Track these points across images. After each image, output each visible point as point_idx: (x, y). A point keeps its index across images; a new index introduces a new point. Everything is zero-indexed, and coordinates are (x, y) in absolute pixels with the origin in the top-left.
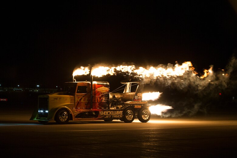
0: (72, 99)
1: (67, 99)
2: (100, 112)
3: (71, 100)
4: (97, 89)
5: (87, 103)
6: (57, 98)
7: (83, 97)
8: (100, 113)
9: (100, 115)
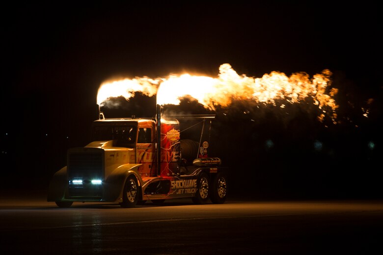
0: (131, 156)
1: (125, 155)
2: (172, 182)
3: (131, 158)
4: (166, 133)
5: (151, 164)
6: (113, 154)
7: (146, 151)
8: (172, 185)
9: (172, 188)
